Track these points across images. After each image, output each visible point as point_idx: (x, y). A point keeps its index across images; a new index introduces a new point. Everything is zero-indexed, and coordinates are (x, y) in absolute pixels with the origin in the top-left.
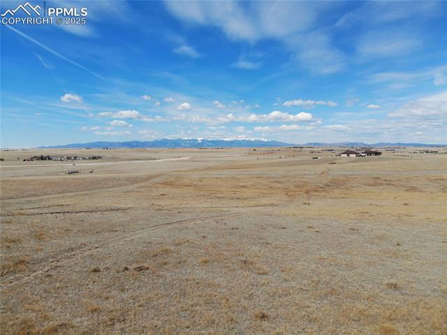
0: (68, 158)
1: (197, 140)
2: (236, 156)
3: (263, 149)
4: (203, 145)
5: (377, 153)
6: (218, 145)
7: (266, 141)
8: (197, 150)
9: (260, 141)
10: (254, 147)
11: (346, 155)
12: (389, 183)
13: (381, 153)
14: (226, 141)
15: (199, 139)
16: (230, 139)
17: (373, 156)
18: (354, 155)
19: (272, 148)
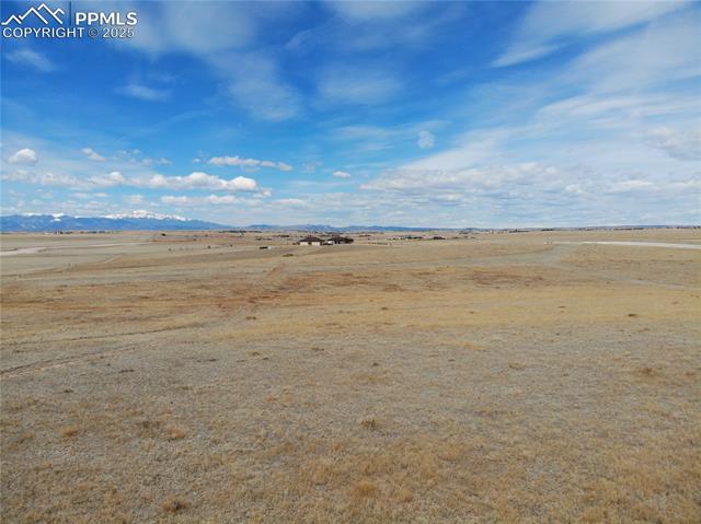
1: (53, 218)
2: (129, 245)
3: (178, 233)
4: (64, 227)
5: (348, 241)
6: (94, 226)
7: (183, 219)
8: (52, 235)
9: (173, 220)
10: (163, 230)
11: (306, 244)
12: (363, 281)
13: (352, 240)
14: (109, 220)
15: (55, 215)
16: (119, 216)
17: (342, 245)
18: (318, 243)
19: (194, 232)
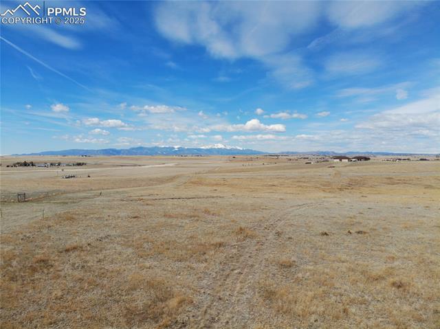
0: (52, 164)
3: (242, 156)
4: (181, 153)
5: (366, 159)
7: (241, 149)
8: (177, 157)
10: (233, 155)
11: (338, 160)
13: (369, 159)
15: (175, 147)
16: (207, 147)
17: (363, 162)
18: (347, 160)
19: (250, 156)
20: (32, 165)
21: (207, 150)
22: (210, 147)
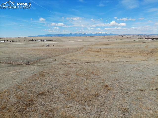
0: (41, 40)
3: (108, 36)
4: (85, 36)
7: (108, 33)
11: (147, 39)
15: (83, 33)
17: (157, 40)
18: (150, 39)
20: (35, 41)
21: (95, 34)
22: (96, 33)
